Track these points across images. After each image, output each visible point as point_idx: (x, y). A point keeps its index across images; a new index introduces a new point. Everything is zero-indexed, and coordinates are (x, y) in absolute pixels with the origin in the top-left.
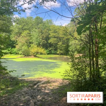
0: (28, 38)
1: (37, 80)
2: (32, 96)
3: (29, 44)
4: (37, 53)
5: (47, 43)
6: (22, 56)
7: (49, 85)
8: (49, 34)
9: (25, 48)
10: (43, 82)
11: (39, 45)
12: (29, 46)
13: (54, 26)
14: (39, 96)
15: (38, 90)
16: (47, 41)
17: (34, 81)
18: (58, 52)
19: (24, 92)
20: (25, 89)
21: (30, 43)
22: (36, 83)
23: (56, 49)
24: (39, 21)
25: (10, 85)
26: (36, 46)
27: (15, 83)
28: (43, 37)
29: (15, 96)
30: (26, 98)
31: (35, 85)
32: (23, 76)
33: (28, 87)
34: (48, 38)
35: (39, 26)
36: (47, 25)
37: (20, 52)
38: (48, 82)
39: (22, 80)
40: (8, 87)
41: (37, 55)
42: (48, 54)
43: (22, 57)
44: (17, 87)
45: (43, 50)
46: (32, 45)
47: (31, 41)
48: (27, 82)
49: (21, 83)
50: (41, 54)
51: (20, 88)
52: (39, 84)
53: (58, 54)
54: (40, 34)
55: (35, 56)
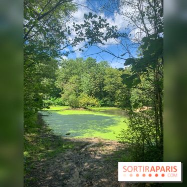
0: (77, 84)
1: (86, 141)
2: (77, 163)
3: (78, 92)
4: (88, 104)
5: (102, 91)
6: (68, 107)
7: (101, 148)
8: (104, 80)
9: (72, 97)
10: (93, 144)
11: (90, 94)
12: (78, 95)
13: (111, 70)
14: (86, 164)
15: (86, 155)
16: (101, 89)
17: (81, 143)
18: (116, 104)
19: (68, 157)
20: (69, 153)
21: (80, 91)
22: (84, 145)
23: (113, 100)
24: (91, 63)
25: (51, 146)
26: (87, 95)
27: (58, 143)
28: (96, 83)
29: (55, 161)
30: (69, 165)
31: (83, 147)
32: (69, 134)
33: (73, 150)
34: (102, 85)
35: (91, 70)
36: (101, 68)
37: (67, 103)
38: (100, 145)
39: (66, 140)
40: (48, 149)
41: (88, 107)
42: (102, 106)
43: (68, 109)
44: (59, 149)
45: (95, 100)
46: (81, 94)
47: (80, 88)
48: (72, 143)
49: (65, 145)
50: (93, 105)
51: (64, 150)
52: (88, 146)
53: (116, 106)
54: (93, 79)
55: (85, 108)
